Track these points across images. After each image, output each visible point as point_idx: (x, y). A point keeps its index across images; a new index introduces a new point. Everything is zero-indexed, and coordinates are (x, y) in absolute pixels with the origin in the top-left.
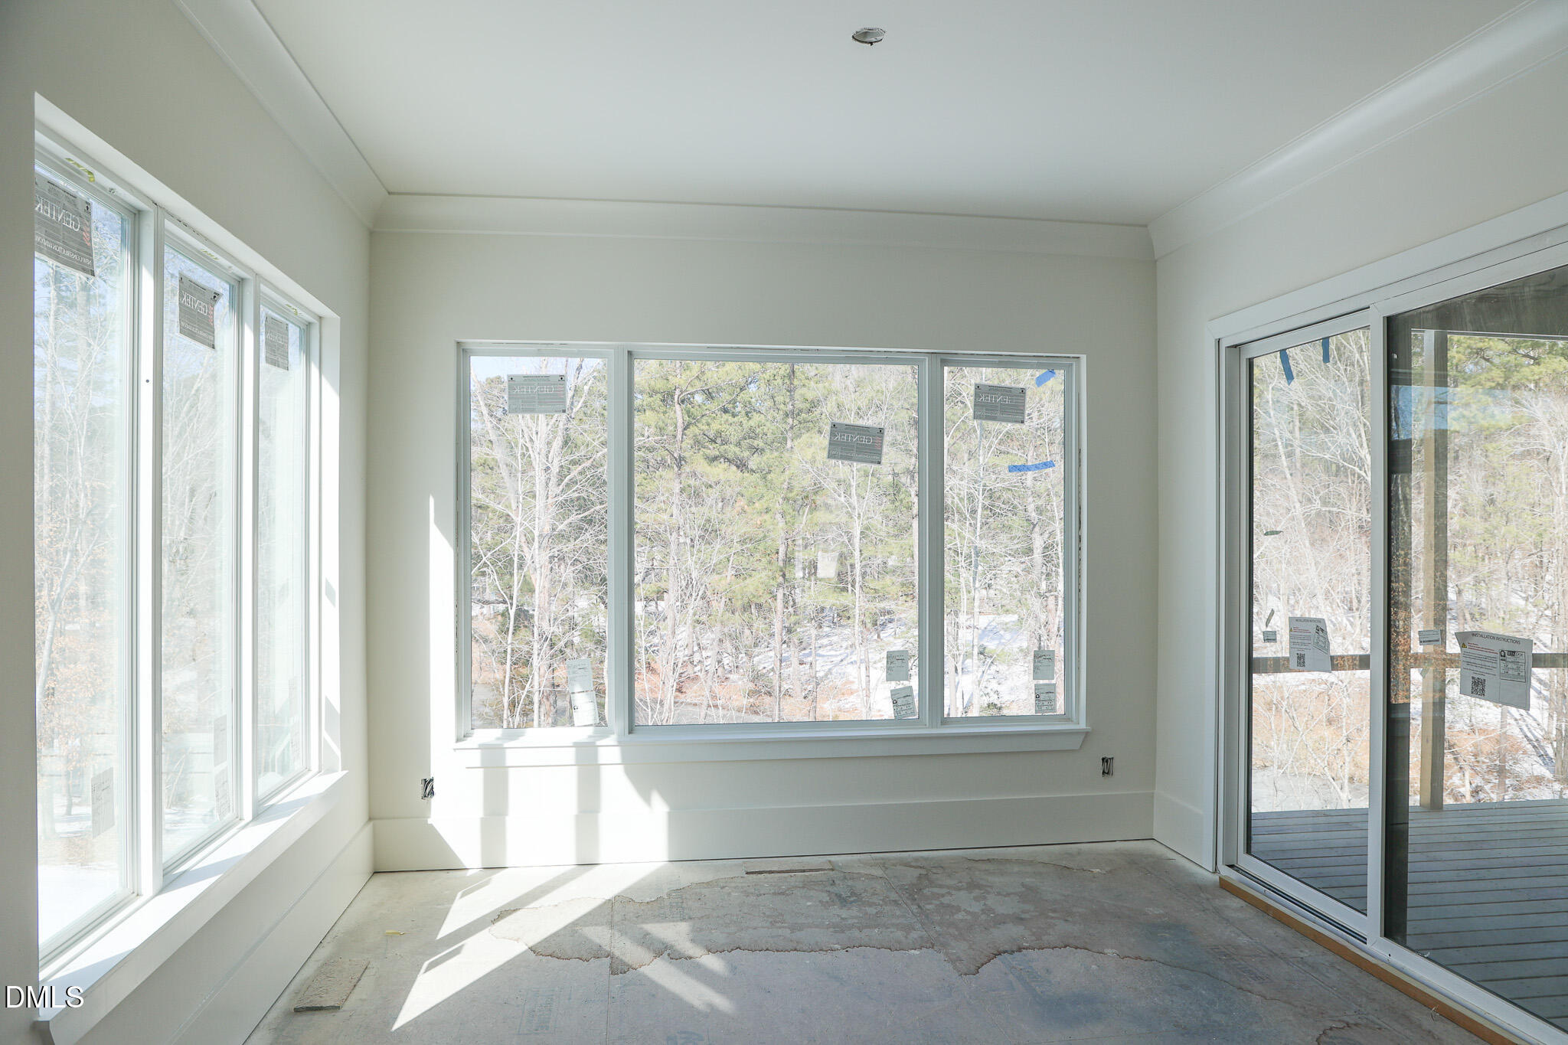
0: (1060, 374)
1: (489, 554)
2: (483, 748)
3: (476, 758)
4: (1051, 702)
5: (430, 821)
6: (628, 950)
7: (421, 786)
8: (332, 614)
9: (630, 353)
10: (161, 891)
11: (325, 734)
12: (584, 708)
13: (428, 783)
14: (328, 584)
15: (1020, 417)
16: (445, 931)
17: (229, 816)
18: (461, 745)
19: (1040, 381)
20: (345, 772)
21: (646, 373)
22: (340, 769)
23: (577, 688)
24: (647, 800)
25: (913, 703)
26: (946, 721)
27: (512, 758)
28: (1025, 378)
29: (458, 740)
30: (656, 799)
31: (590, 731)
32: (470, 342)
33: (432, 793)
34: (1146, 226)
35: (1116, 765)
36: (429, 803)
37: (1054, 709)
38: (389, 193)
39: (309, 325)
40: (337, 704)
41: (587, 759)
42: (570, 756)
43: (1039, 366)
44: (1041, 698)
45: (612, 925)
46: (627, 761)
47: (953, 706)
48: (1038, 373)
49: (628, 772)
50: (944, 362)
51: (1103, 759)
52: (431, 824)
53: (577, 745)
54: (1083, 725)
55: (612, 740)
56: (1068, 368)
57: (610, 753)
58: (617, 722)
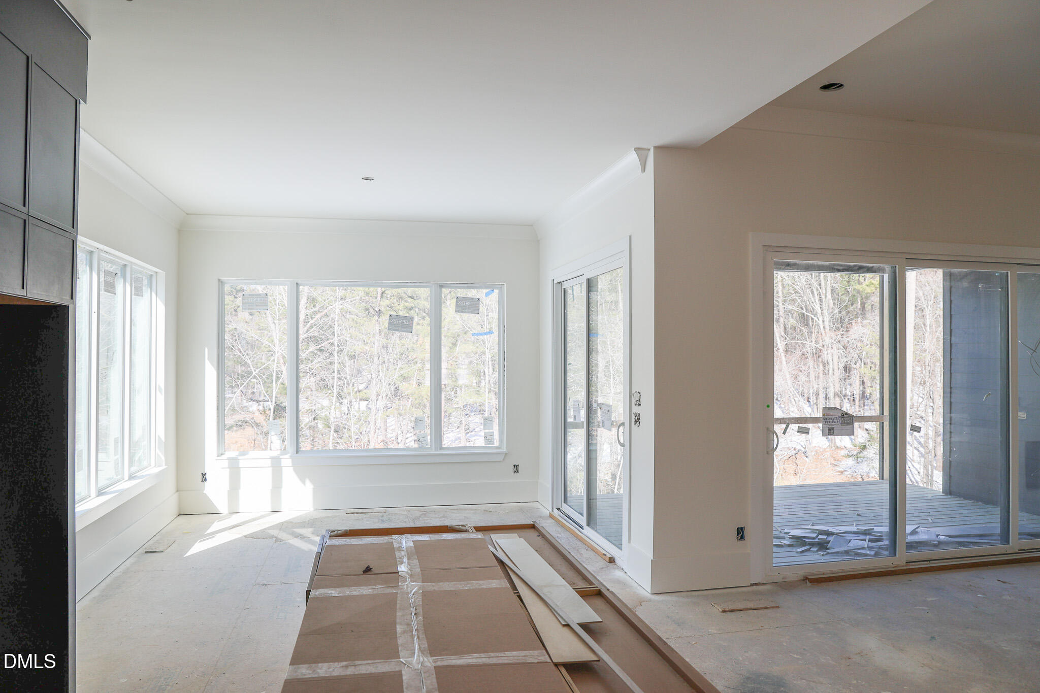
0: (496, 291)
1: (257, 370)
2: (229, 459)
3: (226, 464)
4: (492, 440)
5: (204, 492)
6: (283, 536)
7: (201, 476)
8: (161, 398)
9: (297, 283)
10: (98, 496)
11: (157, 450)
12: (275, 441)
13: (204, 475)
14: (159, 386)
15: (477, 312)
16: (209, 531)
17: (119, 477)
18: (219, 458)
19: (487, 295)
20: (166, 467)
21: (305, 290)
22: (164, 465)
23: (273, 433)
24: (304, 483)
25: (427, 440)
26: (441, 449)
27: (242, 464)
28: (480, 294)
29: (218, 456)
30: (308, 482)
31: (279, 452)
32: (224, 279)
33: (206, 480)
34: (532, 226)
35: (520, 468)
36: (204, 485)
37: (493, 444)
38: (187, 214)
39: (151, 276)
40: (163, 438)
41: (276, 464)
42: (269, 463)
43: (486, 288)
44: (487, 438)
45: (280, 530)
46: (295, 466)
47: (446, 443)
48: (485, 291)
49: (294, 470)
50: (442, 286)
51: (514, 466)
52: (205, 494)
53: (272, 458)
54: (505, 450)
55: (287, 456)
56: (500, 289)
57: (286, 461)
58: (291, 449)
